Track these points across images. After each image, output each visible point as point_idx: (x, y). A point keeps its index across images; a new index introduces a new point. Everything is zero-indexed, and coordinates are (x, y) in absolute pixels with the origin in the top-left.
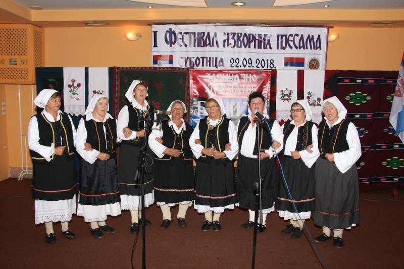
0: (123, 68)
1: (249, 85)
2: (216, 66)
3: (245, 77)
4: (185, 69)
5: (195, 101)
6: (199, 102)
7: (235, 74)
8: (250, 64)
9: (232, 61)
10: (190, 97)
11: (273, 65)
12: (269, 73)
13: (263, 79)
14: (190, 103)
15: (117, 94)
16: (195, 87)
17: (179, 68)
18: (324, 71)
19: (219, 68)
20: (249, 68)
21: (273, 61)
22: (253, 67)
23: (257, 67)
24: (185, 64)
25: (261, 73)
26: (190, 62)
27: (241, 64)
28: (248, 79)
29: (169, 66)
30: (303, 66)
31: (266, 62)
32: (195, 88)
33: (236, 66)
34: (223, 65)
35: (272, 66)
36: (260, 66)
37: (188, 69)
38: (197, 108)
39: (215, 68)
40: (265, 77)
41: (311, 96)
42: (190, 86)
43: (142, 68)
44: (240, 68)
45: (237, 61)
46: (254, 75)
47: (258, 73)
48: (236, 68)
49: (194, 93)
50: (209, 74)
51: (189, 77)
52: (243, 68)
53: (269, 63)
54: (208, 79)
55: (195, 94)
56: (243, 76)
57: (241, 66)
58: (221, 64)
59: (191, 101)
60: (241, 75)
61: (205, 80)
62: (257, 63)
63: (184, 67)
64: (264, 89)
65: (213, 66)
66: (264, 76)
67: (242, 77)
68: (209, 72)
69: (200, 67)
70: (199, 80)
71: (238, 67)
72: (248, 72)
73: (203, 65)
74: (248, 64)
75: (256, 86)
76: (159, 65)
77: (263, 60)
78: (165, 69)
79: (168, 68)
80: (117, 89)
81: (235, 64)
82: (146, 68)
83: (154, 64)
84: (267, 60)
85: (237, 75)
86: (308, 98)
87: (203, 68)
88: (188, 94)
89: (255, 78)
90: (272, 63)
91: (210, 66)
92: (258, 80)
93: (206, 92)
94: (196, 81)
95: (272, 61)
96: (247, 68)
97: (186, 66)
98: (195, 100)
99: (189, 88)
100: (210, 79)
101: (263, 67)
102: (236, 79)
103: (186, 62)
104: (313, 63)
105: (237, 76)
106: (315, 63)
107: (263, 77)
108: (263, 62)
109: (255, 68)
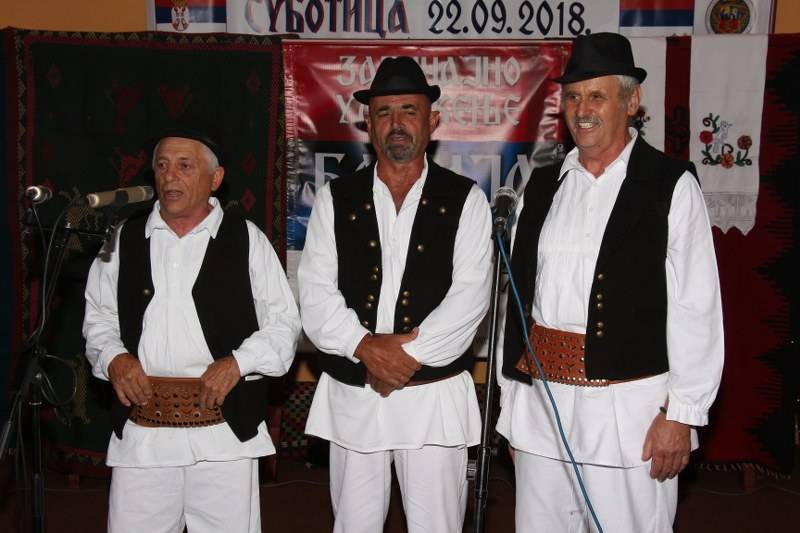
0: (42, 32)
1: (493, 96)
2: (379, 30)
3: (477, 69)
4: (267, 42)
5: (303, 154)
6: (320, 157)
7: (443, 58)
8: (497, 20)
9: (436, 10)
10: (286, 141)
11: (582, 23)
12: (566, 53)
13: (541, 73)
14: (286, 160)
15: (22, 129)
16: (305, 104)
17: (247, 37)
18: (765, 40)
19: (389, 35)
20: (495, 36)
21: (582, 9)
22: (509, 30)
23: (523, 30)
24: (267, 22)
25: (536, 53)
26: (290, 12)
27: (466, 20)
28: (491, 77)
29: (210, 28)
30: (690, 22)
31: (556, 13)
32: (300, 108)
33: (451, 29)
34: (403, 26)
35: (576, 25)
36: (533, 26)
37: (276, 39)
38: (312, 179)
39: (377, 36)
40: (551, 68)
41: (716, 130)
42: (289, 101)
43: (112, 35)
44: (462, 35)
45: (454, 10)
46: (512, 60)
47: (523, 52)
48: (450, 36)
49: (302, 124)
50: (351, 58)
51: (283, 70)
52: (473, 34)
53: (567, 17)
54: (347, 74)
55: (303, 130)
56: (474, 62)
57: (466, 30)
58: (397, 23)
59: (290, 155)
60: (467, 59)
61: (340, 79)
62: (522, 16)
63: (265, 31)
64: (549, 110)
65: (368, 29)
66: (546, 62)
67: (470, 67)
68: (351, 52)
69: (324, 33)
70: (320, 81)
71: (456, 32)
72: (490, 51)
73: (333, 28)
74: (491, 23)
75: (517, 99)
76: (176, 26)
77: (545, 5)
78: (196, 39)
79: (205, 36)
80: (22, 110)
81: (445, 22)
82: (127, 35)
83: (158, 22)
84: (561, 7)
85: (451, 60)
86: (706, 137)
87: (332, 35)
88: (281, 130)
89: (514, 69)
90: (576, 17)
91: (358, 29)
92: (527, 78)
93: (342, 121)
94: (308, 85)
95: (577, 10)
96: (488, 34)
97: (272, 28)
98: (303, 150)
99: (281, 107)
100: (357, 77)
101: (544, 31)
102: (449, 74)
103: (273, 16)
104: (727, 10)
105: (451, 63)
106: (735, 12)
107: (541, 68)
108: (544, 11)
109: (516, 35)
